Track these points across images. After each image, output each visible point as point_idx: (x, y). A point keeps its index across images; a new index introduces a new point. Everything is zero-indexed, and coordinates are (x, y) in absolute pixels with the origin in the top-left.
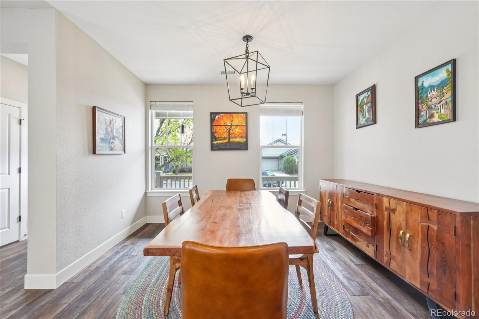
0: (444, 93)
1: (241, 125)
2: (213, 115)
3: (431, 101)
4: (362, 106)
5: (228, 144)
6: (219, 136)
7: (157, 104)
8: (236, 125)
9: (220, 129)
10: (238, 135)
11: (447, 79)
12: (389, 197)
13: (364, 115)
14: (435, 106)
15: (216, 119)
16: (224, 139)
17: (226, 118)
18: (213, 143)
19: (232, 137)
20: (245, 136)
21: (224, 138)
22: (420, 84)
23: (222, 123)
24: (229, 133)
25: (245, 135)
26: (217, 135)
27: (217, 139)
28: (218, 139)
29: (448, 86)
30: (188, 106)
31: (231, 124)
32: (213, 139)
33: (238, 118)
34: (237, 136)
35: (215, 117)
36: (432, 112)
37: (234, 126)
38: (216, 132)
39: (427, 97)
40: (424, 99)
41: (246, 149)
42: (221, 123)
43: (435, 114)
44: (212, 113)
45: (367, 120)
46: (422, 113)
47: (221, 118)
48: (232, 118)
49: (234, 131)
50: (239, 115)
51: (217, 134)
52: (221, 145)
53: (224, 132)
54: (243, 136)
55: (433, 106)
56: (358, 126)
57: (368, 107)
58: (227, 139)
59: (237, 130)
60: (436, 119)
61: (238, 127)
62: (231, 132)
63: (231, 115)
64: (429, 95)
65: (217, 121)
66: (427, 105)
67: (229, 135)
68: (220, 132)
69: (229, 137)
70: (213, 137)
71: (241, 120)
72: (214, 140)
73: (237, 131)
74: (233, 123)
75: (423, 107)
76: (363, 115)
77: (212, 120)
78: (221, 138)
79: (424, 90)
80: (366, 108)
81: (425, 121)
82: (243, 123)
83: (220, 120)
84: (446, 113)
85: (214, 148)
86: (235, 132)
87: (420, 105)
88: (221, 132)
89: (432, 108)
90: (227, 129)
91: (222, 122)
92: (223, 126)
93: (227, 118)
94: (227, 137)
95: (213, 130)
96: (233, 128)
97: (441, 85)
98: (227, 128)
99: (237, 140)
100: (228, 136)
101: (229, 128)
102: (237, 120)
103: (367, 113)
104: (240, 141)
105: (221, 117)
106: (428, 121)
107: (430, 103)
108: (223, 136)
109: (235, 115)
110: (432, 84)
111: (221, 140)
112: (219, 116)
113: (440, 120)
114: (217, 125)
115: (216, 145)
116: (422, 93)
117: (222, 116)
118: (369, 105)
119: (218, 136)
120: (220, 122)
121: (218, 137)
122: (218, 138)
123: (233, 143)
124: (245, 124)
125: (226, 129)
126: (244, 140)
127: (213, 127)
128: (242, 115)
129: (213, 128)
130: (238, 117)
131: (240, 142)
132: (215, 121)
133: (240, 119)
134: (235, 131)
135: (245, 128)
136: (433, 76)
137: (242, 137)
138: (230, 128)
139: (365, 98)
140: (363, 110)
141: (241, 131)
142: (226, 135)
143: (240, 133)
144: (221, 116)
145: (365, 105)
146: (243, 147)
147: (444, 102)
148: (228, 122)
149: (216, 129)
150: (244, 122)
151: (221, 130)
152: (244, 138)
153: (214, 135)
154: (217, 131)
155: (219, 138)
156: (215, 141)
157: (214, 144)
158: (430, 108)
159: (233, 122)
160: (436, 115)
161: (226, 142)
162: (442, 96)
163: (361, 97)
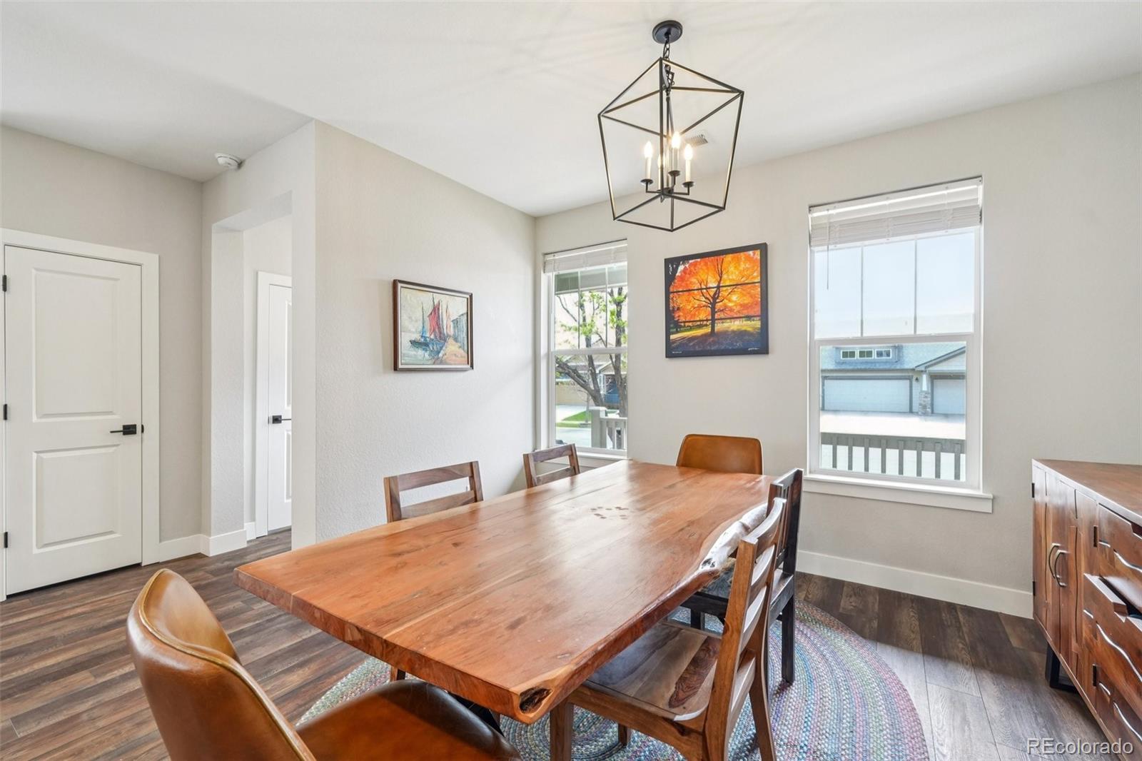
1: (746, 282)
2: (672, 266)
5: (711, 339)
6: (685, 318)
7: (558, 257)
8: (731, 283)
9: (688, 301)
10: (739, 312)
15: (678, 274)
16: (700, 327)
17: (704, 268)
18: (673, 337)
19: (721, 319)
20: (759, 313)
21: (699, 323)
23: (694, 283)
24: (713, 308)
25: (758, 310)
26: (680, 316)
27: (681, 327)
28: (685, 326)
30: (618, 251)
31: (719, 282)
32: (673, 328)
33: (739, 265)
34: (735, 316)
35: (675, 271)
37: (725, 289)
38: (678, 309)
41: (764, 350)
42: (691, 282)
44: (668, 261)
47: (691, 271)
48: (719, 266)
49: (725, 301)
50: (742, 254)
51: (681, 314)
52: (691, 344)
53: (700, 307)
54: (752, 313)
58: (706, 325)
59: (734, 298)
61: (739, 289)
62: (719, 306)
63: (719, 257)
65: (682, 279)
67: (713, 313)
68: (689, 307)
69: (713, 320)
70: (672, 323)
71: (748, 269)
72: (675, 330)
73: (734, 300)
74: (725, 280)
77: (670, 278)
78: (690, 324)
82: (753, 278)
83: (688, 276)
85: (673, 351)
86: (730, 304)
88: (695, 307)
90: (706, 298)
91: (694, 280)
92: (696, 292)
93: (708, 269)
94: (707, 320)
95: (671, 305)
96: (724, 292)
98: (708, 296)
99: (735, 325)
100: (710, 318)
101: (712, 294)
102: (734, 271)
104: (744, 328)
105: (692, 268)
108: (698, 319)
109: (729, 258)
111: (691, 328)
112: (687, 266)
114: (681, 290)
115: (678, 343)
117: (695, 264)
119: (684, 320)
120: (688, 282)
121: (684, 322)
122: (683, 324)
123: (724, 333)
124: (758, 279)
125: (704, 299)
126: (758, 324)
127: (671, 296)
128: (751, 253)
129: (672, 298)
130: (739, 261)
131: (745, 331)
132: (676, 281)
133: (742, 266)
134: (730, 301)
135: (759, 289)
137: (749, 318)
138: (715, 294)
141: (747, 300)
142: (704, 314)
143: (744, 306)
144: (691, 264)
146: (757, 345)
148: (710, 279)
149: (679, 301)
150: (755, 274)
151: (690, 302)
152: (755, 319)
153: (674, 317)
154: (681, 305)
155: (687, 324)
156: (677, 332)
157: (675, 341)
159: (725, 276)
161: (705, 335)
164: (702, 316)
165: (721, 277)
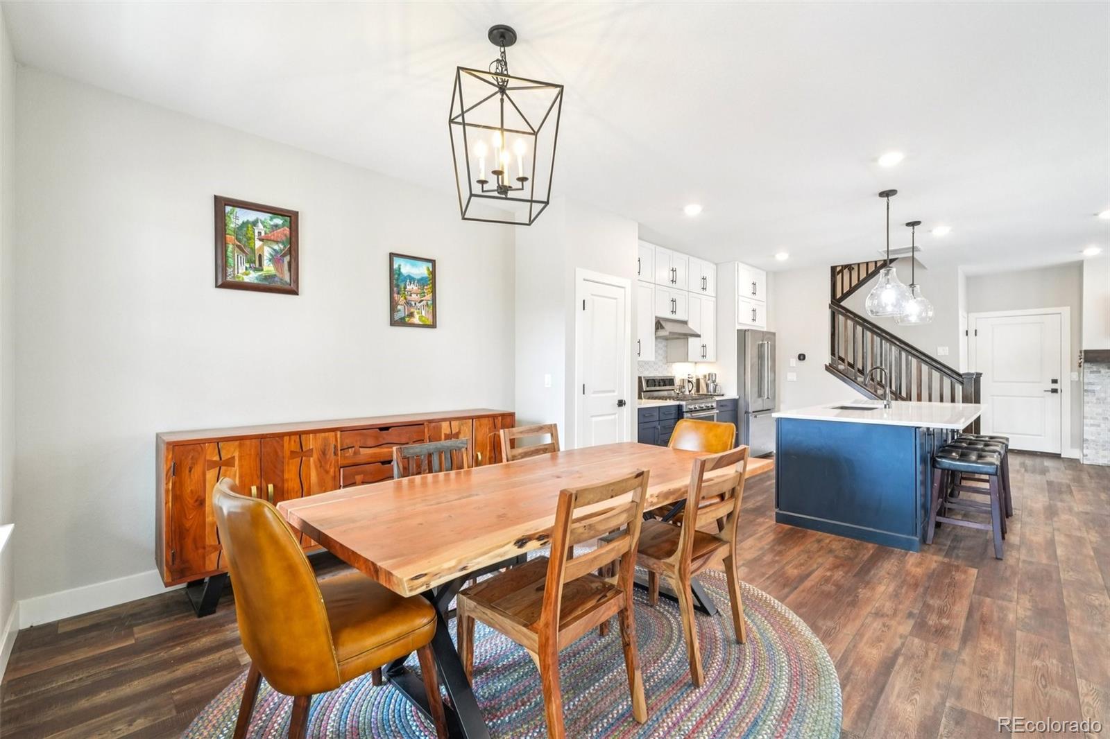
0: (424, 293)
3: (411, 296)
11: (427, 278)
12: (450, 420)
13: (255, 262)
14: (415, 304)
22: (395, 266)
29: (429, 286)
36: (412, 310)
39: (405, 288)
40: (401, 288)
43: (415, 313)
45: (265, 278)
46: (399, 307)
55: (413, 303)
57: (274, 250)
60: (416, 320)
64: (408, 287)
66: (405, 299)
75: (399, 299)
76: (251, 261)
79: (402, 278)
81: (403, 319)
84: (427, 317)
87: (396, 295)
89: (411, 305)
97: (422, 282)
103: (266, 262)
106: (407, 319)
107: (409, 298)
110: (411, 275)
113: (421, 323)
116: (398, 279)
118: (276, 247)
136: (413, 265)
139: (260, 226)
140: (253, 250)
145: (261, 240)
147: (424, 302)
158: (408, 303)
160: (417, 316)
162: (423, 295)
163: (239, 217)
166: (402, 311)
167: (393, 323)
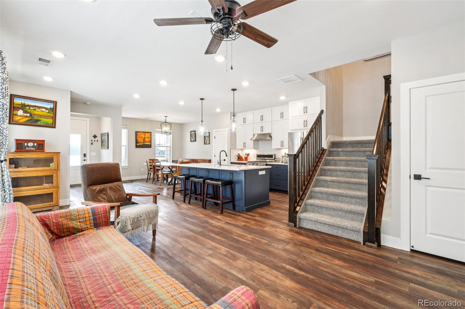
4: (192, 136)
12: (199, 160)
13: (193, 138)
16: (142, 143)
17: (143, 134)
18: (137, 144)
25: (150, 141)
35: (138, 133)
38: (138, 140)
41: (151, 147)
44: (136, 132)
45: (194, 140)
52: (140, 146)
56: (191, 141)
60: (207, 143)
61: (148, 138)
62: (145, 140)
65: (139, 135)
67: (144, 141)
69: (144, 142)
70: (137, 142)
71: (149, 135)
73: (147, 140)
75: (205, 140)
77: (136, 135)
80: (193, 136)
85: (137, 147)
88: (140, 140)
91: (141, 136)
96: (145, 138)
97: (208, 137)
98: (143, 138)
99: (147, 143)
102: (147, 135)
109: (146, 133)
111: (140, 143)
117: (141, 133)
123: (146, 145)
124: (150, 137)
126: (150, 143)
128: (149, 133)
137: (149, 142)
141: (149, 140)
142: (143, 141)
143: (149, 141)
146: (149, 146)
148: (143, 136)
149: (138, 138)
158: (206, 140)
161: (143, 144)
162: (208, 139)
163: (192, 133)
164: (142, 142)
165: (145, 135)
166: (205, 143)
167: (204, 144)
